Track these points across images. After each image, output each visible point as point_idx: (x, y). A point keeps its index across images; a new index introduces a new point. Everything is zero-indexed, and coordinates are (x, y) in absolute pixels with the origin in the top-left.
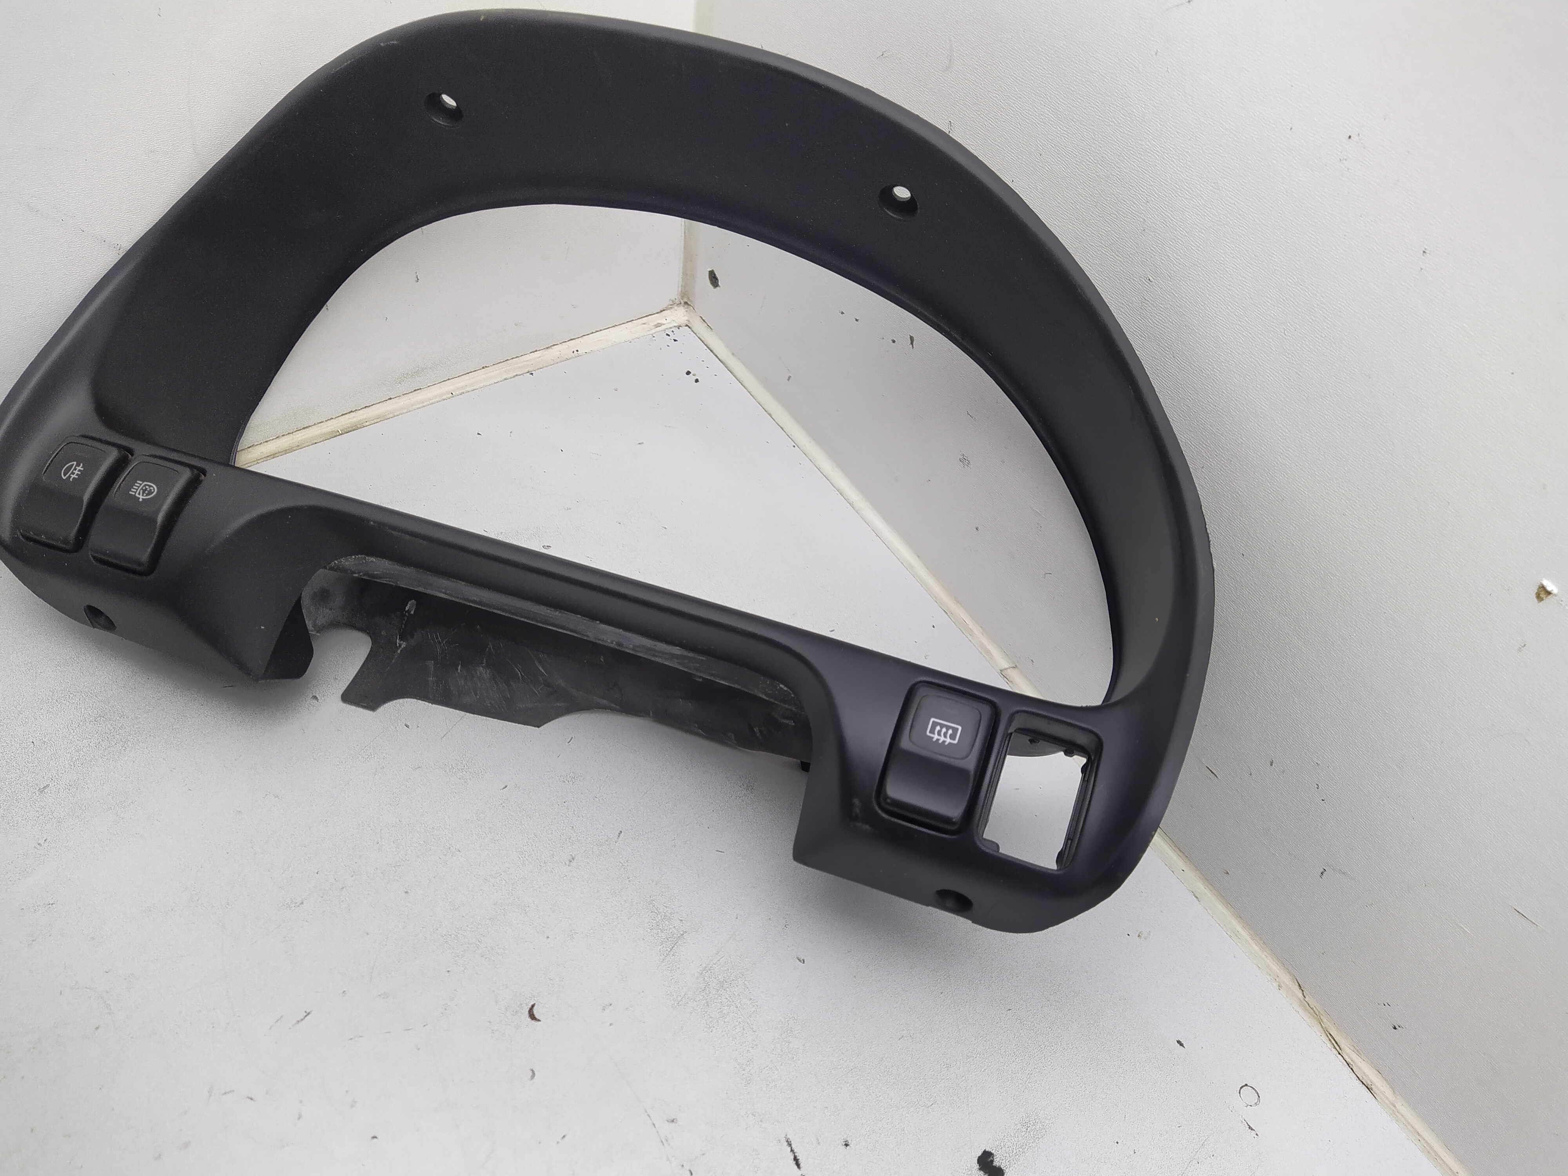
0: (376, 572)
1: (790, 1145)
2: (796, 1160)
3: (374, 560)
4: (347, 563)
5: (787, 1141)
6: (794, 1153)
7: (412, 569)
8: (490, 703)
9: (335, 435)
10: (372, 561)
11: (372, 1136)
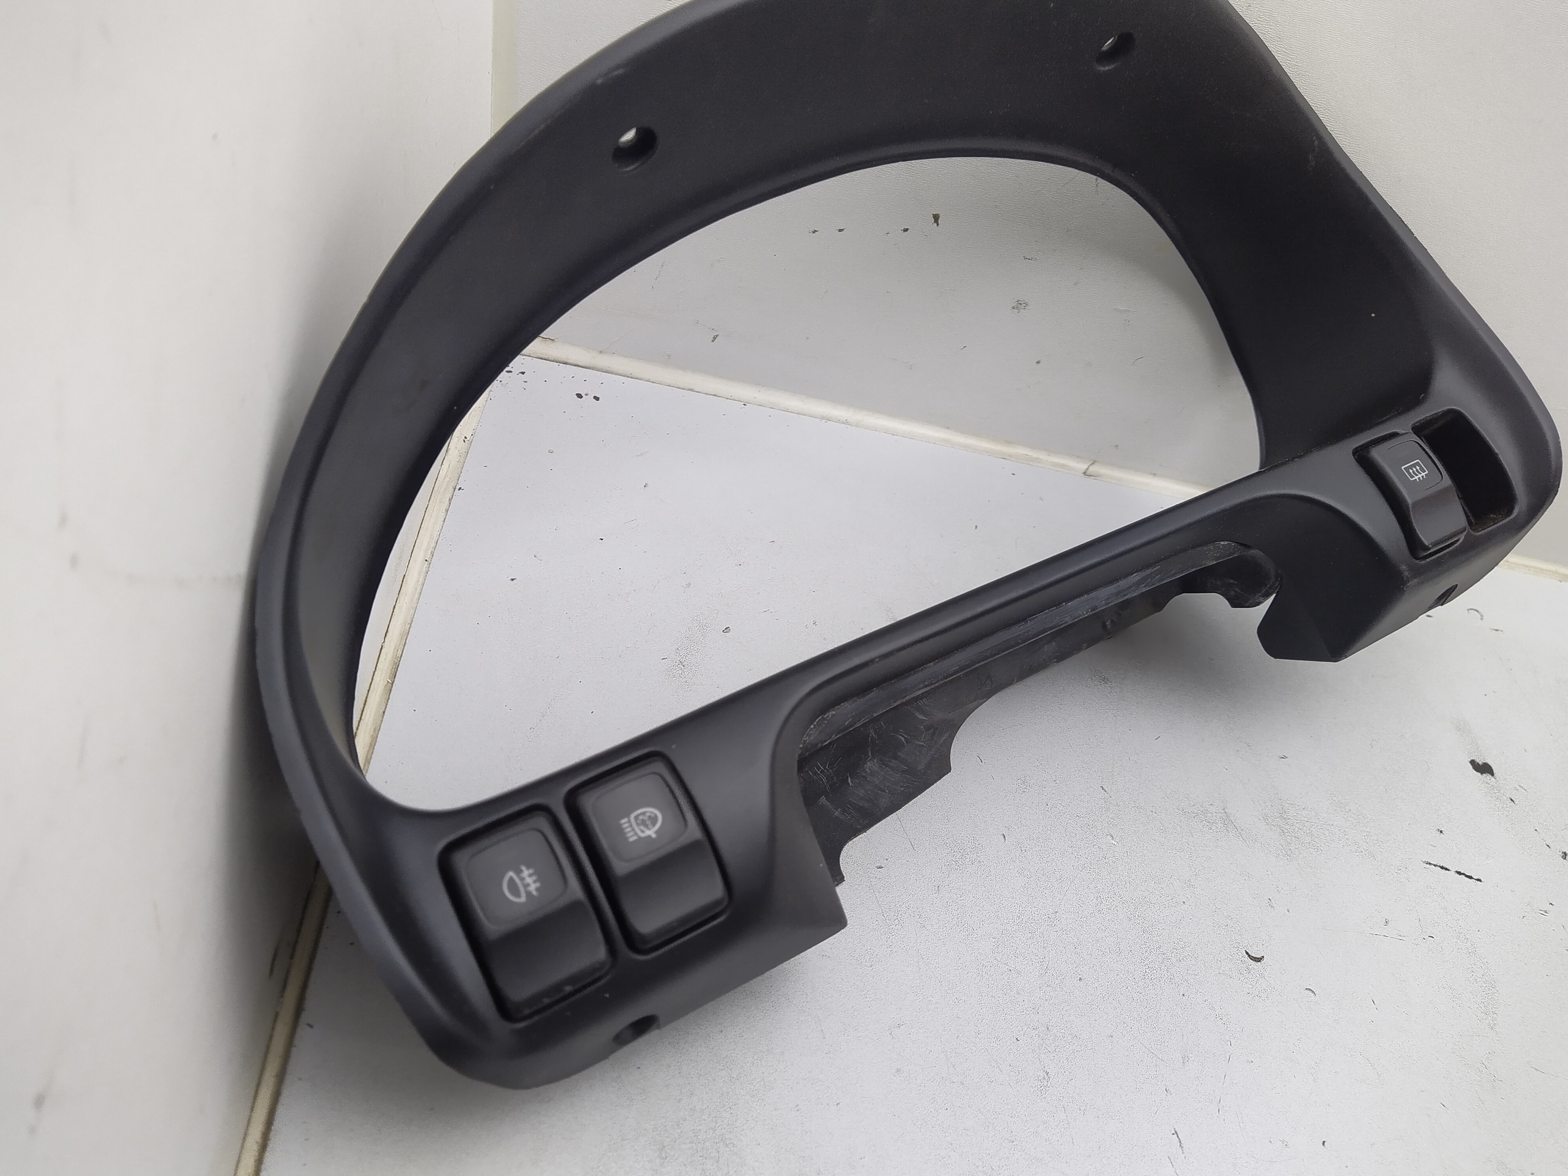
0: (847, 723)
1: (1430, 864)
2: (1442, 868)
3: (834, 713)
4: (812, 738)
5: (1427, 864)
6: (1437, 866)
7: (875, 690)
8: (902, 787)
9: (389, 688)
10: (833, 715)
11: (1322, 1144)
